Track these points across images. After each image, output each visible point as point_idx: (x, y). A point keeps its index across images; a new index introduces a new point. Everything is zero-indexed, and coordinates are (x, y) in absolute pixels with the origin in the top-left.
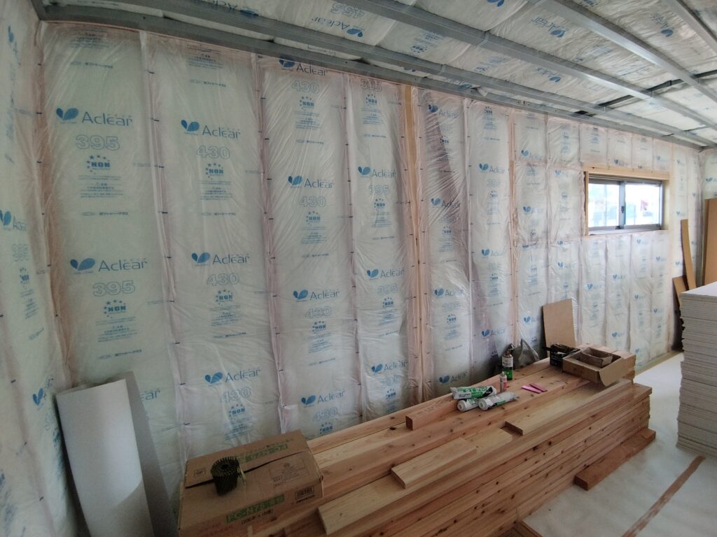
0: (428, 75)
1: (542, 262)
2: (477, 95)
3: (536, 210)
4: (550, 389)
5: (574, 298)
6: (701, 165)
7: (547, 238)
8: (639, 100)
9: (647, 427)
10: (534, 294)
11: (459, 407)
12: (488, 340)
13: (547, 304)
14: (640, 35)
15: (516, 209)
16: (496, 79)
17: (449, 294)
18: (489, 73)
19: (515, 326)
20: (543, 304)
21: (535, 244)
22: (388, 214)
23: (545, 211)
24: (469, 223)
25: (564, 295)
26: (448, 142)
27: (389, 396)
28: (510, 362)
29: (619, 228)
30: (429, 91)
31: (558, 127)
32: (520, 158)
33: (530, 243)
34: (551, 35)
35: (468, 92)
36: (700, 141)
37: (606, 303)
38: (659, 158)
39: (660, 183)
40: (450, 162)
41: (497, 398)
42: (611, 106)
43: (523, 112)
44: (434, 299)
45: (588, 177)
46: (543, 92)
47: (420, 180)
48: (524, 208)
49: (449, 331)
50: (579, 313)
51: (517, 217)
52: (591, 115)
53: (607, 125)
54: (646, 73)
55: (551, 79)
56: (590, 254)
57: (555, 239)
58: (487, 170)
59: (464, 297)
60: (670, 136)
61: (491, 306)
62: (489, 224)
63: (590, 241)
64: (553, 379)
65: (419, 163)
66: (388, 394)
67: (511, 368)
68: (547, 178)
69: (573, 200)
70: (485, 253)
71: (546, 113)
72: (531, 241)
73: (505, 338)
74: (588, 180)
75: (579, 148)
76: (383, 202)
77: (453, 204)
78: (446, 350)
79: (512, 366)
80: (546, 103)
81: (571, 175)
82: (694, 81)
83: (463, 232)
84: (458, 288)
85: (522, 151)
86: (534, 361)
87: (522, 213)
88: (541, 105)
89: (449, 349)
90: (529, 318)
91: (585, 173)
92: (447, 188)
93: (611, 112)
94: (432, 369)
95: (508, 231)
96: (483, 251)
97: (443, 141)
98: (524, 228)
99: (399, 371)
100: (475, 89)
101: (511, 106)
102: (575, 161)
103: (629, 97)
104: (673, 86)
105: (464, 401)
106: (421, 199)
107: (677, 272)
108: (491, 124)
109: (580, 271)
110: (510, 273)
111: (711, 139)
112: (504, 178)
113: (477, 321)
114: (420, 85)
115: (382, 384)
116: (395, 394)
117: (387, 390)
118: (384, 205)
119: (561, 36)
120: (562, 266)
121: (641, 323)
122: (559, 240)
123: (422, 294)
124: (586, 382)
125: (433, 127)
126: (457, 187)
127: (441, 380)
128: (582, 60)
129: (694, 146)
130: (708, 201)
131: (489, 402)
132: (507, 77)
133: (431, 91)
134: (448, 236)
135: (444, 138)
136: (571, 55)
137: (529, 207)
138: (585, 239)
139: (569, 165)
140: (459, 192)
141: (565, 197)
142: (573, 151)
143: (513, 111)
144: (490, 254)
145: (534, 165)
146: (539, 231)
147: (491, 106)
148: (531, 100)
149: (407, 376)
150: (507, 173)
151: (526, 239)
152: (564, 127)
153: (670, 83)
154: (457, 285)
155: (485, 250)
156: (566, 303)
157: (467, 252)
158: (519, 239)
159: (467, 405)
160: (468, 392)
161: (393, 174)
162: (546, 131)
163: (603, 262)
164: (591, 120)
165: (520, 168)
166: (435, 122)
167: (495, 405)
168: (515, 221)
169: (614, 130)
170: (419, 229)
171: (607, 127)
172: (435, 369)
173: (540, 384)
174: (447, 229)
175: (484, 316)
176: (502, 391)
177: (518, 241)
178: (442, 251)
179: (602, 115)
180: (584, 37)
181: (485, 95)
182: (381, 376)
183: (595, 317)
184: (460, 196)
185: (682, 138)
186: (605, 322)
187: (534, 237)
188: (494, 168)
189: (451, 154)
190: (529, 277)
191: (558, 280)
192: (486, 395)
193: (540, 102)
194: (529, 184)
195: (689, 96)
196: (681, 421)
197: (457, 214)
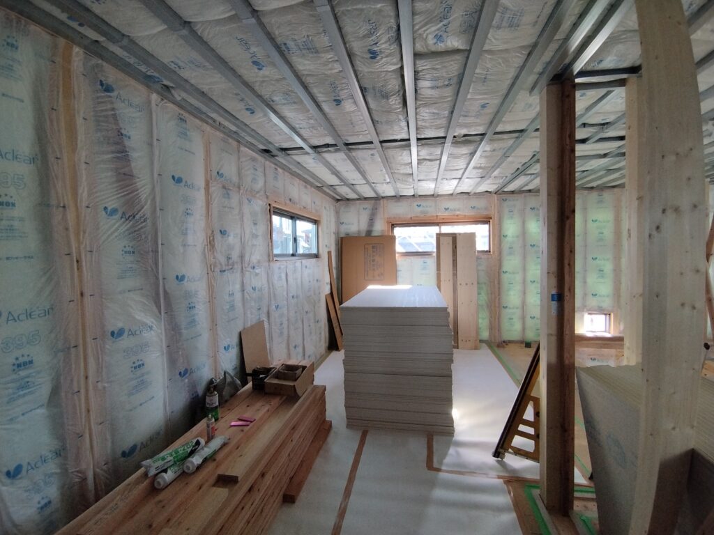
0: (101, 39)
1: (238, 286)
2: (169, 96)
3: (232, 235)
4: (258, 417)
5: (265, 319)
6: (337, 213)
7: (242, 263)
8: (307, 153)
9: (325, 419)
10: (232, 320)
11: (156, 485)
12: (186, 380)
13: (244, 329)
14: (317, 97)
15: (213, 231)
16: (192, 85)
17: (132, 333)
18: (185, 74)
19: (216, 357)
20: (240, 328)
21: (231, 269)
22: (22, 220)
23: (239, 236)
24: (160, 243)
25: (258, 317)
26: (129, 138)
27: (42, 508)
28: (215, 400)
29: (293, 255)
30: (100, 61)
31: (249, 158)
32: (215, 179)
33: (227, 268)
34: (251, 64)
35: (158, 87)
36: (338, 195)
37: (288, 320)
38: (314, 203)
39: (315, 222)
40: (133, 165)
41: (206, 449)
42: (288, 152)
43: (218, 133)
44: (109, 345)
45: (272, 210)
46: (238, 119)
47: (84, 178)
48: (221, 231)
49: (134, 383)
50: (270, 333)
51: (214, 239)
52: (273, 156)
53: (285, 168)
54: (315, 131)
55: (247, 109)
56: (276, 277)
57: (249, 264)
58: (181, 184)
59: (154, 334)
60: (321, 188)
61: (188, 339)
62: (184, 246)
63: (275, 266)
64: (259, 405)
65: (83, 154)
66: (40, 506)
67: (216, 407)
68: (241, 204)
69: (261, 229)
70: (180, 279)
71: (238, 142)
72: (228, 265)
73: (206, 373)
74: (272, 212)
75: (265, 182)
76: (11, 201)
77: (137, 217)
78: (131, 410)
79: (217, 404)
80: (239, 131)
81: (259, 205)
82: (345, 147)
83: (151, 254)
84: (146, 324)
85: (218, 173)
86: (238, 390)
87: (218, 236)
88: (235, 132)
89: (135, 408)
90: (229, 346)
91: (269, 205)
92: (127, 197)
93: (288, 158)
94: (109, 444)
95: (205, 254)
96: (177, 277)
97: (122, 134)
98: (221, 252)
99: (52, 467)
100: (167, 87)
101: (207, 123)
102: (262, 193)
103: (302, 148)
104: (330, 149)
105: (164, 474)
106: (84, 204)
107: (327, 290)
108: (185, 134)
109: (269, 293)
110: (208, 301)
111: (344, 194)
112: (200, 196)
113: (172, 361)
114: (85, 48)
115: (27, 494)
116: (50, 502)
117: (37, 500)
118: (13, 205)
119: (260, 69)
120: (255, 290)
121: (311, 333)
122: (251, 265)
123: (89, 340)
124: (284, 398)
125: (106, 110)
126: (143, 197)
127: (124, 454)
128: (273, 101)
129: (333, 198)
130: (342, 238)
131: (197, 460)
132: (205, 88)
133: (104, 64)
134: (130, 258)
135: (123, 131)
136: (265, 92)
137: (225, 231)
138: (272, 264)
139: (258, 195)
140: (146, 204)
141: (255, 224)
142: (260, 184)
143: (208, 128)
144: (186, 280)
145: (229, 189)
146: (235, 255)
147: (186, 115)
148: (226, 124)
149: (66, 470)
150: (202, 191)
151: (223, 264)
152: (254, 159)
153: (328, 145)
154: (145, 320)
155: (180, 275)
156: (260, 324)
157: (157, 278)
158: (215, 263)
159: (169, 476)
160: (170, 458)
161: (33, 160)
162: (239, 159)
163: (285, 285)
164: (272, 159)
165: (215, 189)
166: (109, 106)
167: (205, 460)
168: (211, 244)
169: (288, 174)
170: (82, 247)
171: (284, 169)
172: (113, 442)
173: (247, 415)
174: (128, 249)
175: (180, 353)
176: (210, 439)
177: (215, 266)
178: (120, 278)
179: (281, 158)
180: (277, 80)
181: (179, 98)
182: (23, 482)
183: (281, 333)
184: (147, 209)
185: (328, 191)
186: (289, 337)
187: (231, 262)
188: (189, 183)
189: (134, 155)
190: (227, 303)
191: (253, 304)
192: (192, 453)
193: (234, 128)
194: (225, 207)
195: (338, 159)
196: (346, 407)
197: (142, 230)
